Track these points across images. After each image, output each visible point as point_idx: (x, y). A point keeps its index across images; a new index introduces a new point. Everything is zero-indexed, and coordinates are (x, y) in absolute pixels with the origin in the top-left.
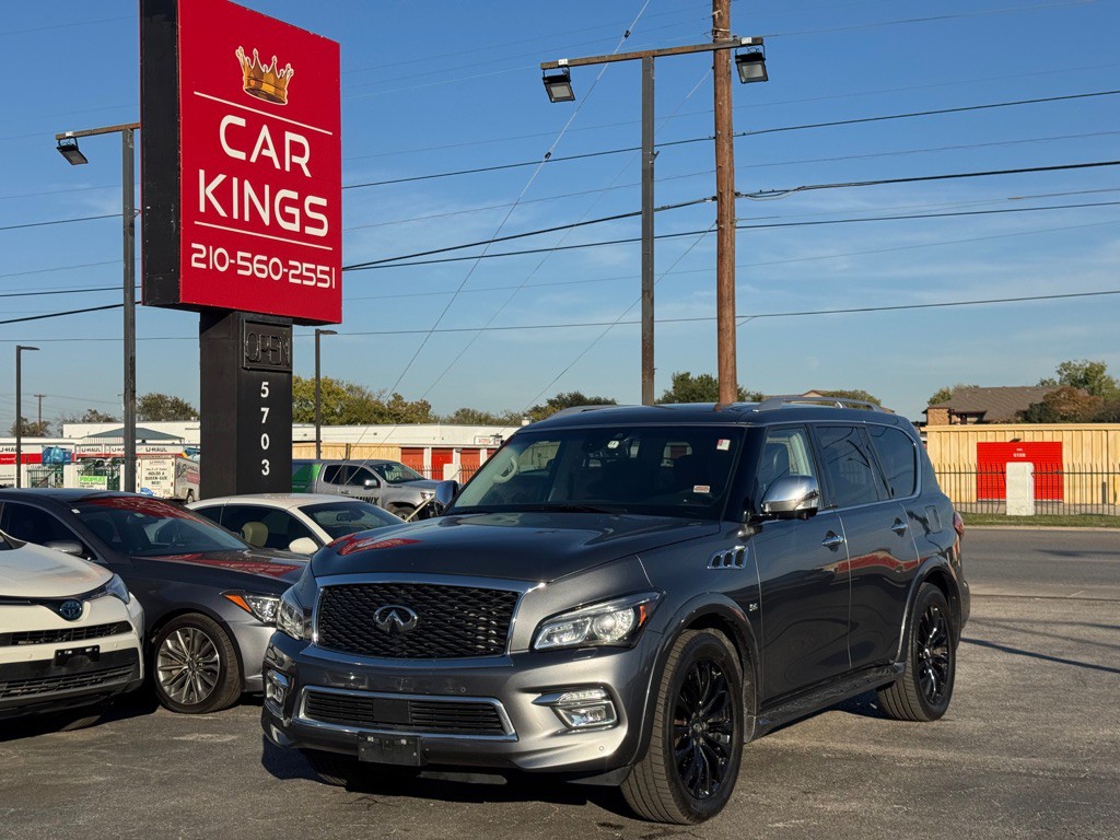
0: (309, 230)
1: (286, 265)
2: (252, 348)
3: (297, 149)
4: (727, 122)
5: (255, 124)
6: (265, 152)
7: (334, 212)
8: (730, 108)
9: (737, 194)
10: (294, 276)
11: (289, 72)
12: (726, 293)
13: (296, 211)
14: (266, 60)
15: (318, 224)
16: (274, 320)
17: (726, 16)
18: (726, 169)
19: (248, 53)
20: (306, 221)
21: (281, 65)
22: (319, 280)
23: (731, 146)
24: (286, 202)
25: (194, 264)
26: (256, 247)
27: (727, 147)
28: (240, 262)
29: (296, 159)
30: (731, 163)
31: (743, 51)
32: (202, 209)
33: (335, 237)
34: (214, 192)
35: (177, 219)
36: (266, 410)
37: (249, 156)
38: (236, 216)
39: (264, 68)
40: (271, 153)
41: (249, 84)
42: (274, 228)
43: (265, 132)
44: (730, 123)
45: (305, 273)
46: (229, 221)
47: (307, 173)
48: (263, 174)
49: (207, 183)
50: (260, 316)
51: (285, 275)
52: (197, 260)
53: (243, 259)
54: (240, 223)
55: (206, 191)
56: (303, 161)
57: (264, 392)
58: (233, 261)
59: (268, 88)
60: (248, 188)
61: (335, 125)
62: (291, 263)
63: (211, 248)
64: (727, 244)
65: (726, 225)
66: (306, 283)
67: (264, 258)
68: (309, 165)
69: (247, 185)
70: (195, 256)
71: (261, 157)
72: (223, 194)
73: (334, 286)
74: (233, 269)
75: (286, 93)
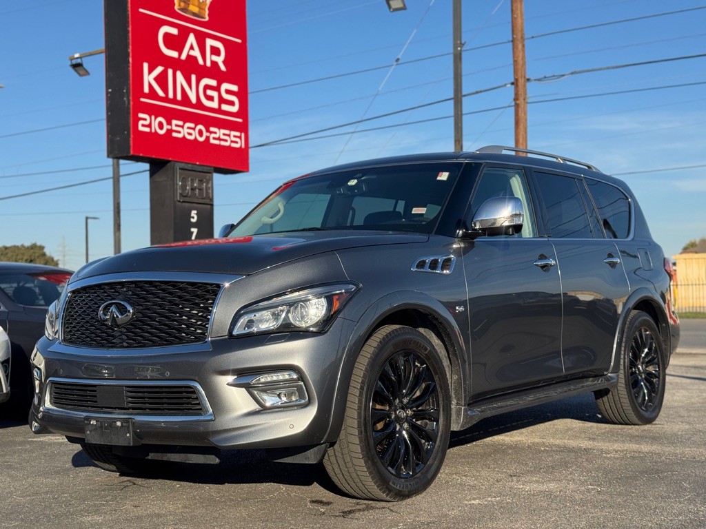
0: (225, 107)
1: (208, 131)
2: (183, 187)
3: (215, 51)
4: (520, 29)
5: (184, 33)
6: (192, 53)
7: (243, 95)
8: (522, 19)
9: (528, 80)
10: (214, 138)
13: (214, 94)
15: (231, 103)
16: (200, 169)
18: (520, 61)
20: (222, 101)
22: (233, 142)
23: (523, 46)
24: (207, 87)
25: (141, 128)
26: (186, 117)
27: (520, 47)
28: (174, 128)
29: (215, 58)
30: (524, 58)
32: (146, 90)
33: (243, 112)
34: (156, 79)
35: (128, 98)
36: (195, 230)
37: (180, 54)
38: (171, 95)
40: (196, 53)
41: (180, 5)
42: (199, 105)
43: (192, 39)
44: (522, 30)
45: (222, 137)
47: (223, 68)
48: (190, 67)
49: (150, 72)
50: (190, 165)
51: (208, 138)
52: (143, 125)
53: (177, 125)
54: (174, 101)
55: (149, 78)
56: (220, 60)
57: (193, 218)
58: (169, 127)
59: (194, 8)
60: (180, 76)
61: (242, 34)
62: (212, 129)
63: (153, 117)
64: (521, 114)
65: (521, 101)
66: (223, 143)
67: (192, 125)
68: (224, 62)
69: (179, 74)
70: (141, 122)
71: (189, 56)
72: (161, 80)
73: (243, 146)
74: (170, 131)
75: (207, 12)
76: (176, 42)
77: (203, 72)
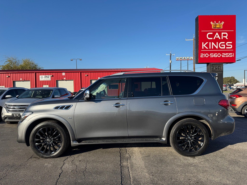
0: (227, 48)
1: (221, 54)
2: (213, 68)
3: (225, 35)
5: (214, 33)
6: (217, 37)
7: (234, 45)
11: (223, 23)
13: (224, 45)
14: (217, 22)
15: (230, 46)
16: (219, 63)
19: (213, 22)
20: (226, 46)
21: (221, 22)
22: (229, 56)
24: (221, 44)
25: (201, 57)
26: (214, 52)
28: (211, 55)
29: (224, 37)
32: (203, 48)
33: (234, 48)
35: (198, 50)
36: (217, 78)
37: (213, 38)
38: (210, 48)
39: (217, 24)
41: (213, 27)
42: (219, 48)
43: (217, 34)
45: (226, 55)
48: (216, 41)
49: (204, 44)
50: (216, 63)
51: (221, 56)
55: (204, 46)
56: (226, 37)
58: (209, 55)
59: (218, 27)
60: (213, 43)
61: (234, 29)
62: (223, 54)
63: (205, 54)
66: (226, 57)
67: (216, 54)
68: (228, 37)
70: (201, 56)
72: (207, 45)
73: (233, 56)
74: (209, 56)
75: (222, 26)
76: (212, 36)
77: (221, 40)
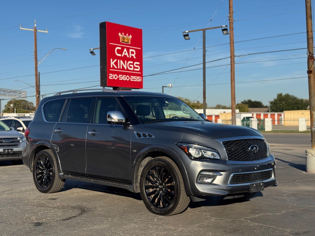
0: (135, 69)
1: (130, 77)
3: (132, 53)
5: (123, 48)
6: (125, 54)
7: (141, 65)
8: (233, 36)
9: (235, 56)
10: (132, 79)
11: (131, 37)
12: (233, 79)
13: (132, 66)
14: (125, 35)
15: (137, 68)
16: (127, 89)
17: (232, 16)
18: (232, 50)
19: (121, 34)
20: (134, 67)
21: (129, 35)
22: (138, 80)
23: (233, 45)
24: (130, 64)
25: (110, 78)
26: (123, 74)
27: (232, 45)
28: (120, 77)
29: (132, 55)
31: (223, 28)
32: (112, 67)
33: (141, 70)
34: (115, 63)
35: (106, 69)
37: (122, 55)
38: (119, 68)
39: (125, 37)
40: (127, 54)
41: (122, 40)
42: (127, 70)
43: (125, 50)
44: (233, 40)
45: (134, 79)
46: (117, 69)
47: (135, 58)
48: (125, 59)
49: (113, 61)
50: (124, 88)
51: (130, 79)
52: (111, 77)
53: (120, 76)
54: (120, 69)
55: (112, 63)
56: (134, 55)
59: (126, 41)
60: (121, 62)
61: (141, 47)
62: (131, 76)
63: (113, 75)
64: (233, 68)
65: (232, 63)
66: (135, 80)
67: (125, 76)
68: (135, 56)
69: (121, 61)
70: (110, 76)
71: (124, 55)
72: (116, 63)
73: (141, 81)
74: (118, 78)
75: (130, 41)
76: (120, 52)
77: (129, 60)
